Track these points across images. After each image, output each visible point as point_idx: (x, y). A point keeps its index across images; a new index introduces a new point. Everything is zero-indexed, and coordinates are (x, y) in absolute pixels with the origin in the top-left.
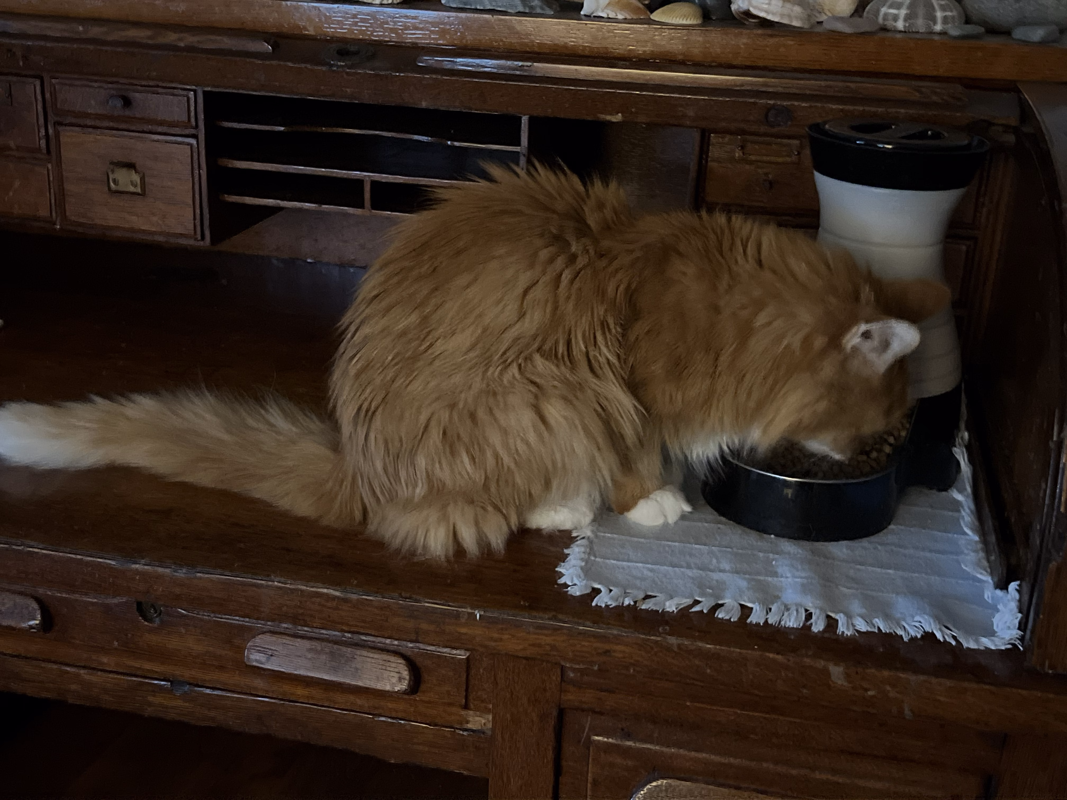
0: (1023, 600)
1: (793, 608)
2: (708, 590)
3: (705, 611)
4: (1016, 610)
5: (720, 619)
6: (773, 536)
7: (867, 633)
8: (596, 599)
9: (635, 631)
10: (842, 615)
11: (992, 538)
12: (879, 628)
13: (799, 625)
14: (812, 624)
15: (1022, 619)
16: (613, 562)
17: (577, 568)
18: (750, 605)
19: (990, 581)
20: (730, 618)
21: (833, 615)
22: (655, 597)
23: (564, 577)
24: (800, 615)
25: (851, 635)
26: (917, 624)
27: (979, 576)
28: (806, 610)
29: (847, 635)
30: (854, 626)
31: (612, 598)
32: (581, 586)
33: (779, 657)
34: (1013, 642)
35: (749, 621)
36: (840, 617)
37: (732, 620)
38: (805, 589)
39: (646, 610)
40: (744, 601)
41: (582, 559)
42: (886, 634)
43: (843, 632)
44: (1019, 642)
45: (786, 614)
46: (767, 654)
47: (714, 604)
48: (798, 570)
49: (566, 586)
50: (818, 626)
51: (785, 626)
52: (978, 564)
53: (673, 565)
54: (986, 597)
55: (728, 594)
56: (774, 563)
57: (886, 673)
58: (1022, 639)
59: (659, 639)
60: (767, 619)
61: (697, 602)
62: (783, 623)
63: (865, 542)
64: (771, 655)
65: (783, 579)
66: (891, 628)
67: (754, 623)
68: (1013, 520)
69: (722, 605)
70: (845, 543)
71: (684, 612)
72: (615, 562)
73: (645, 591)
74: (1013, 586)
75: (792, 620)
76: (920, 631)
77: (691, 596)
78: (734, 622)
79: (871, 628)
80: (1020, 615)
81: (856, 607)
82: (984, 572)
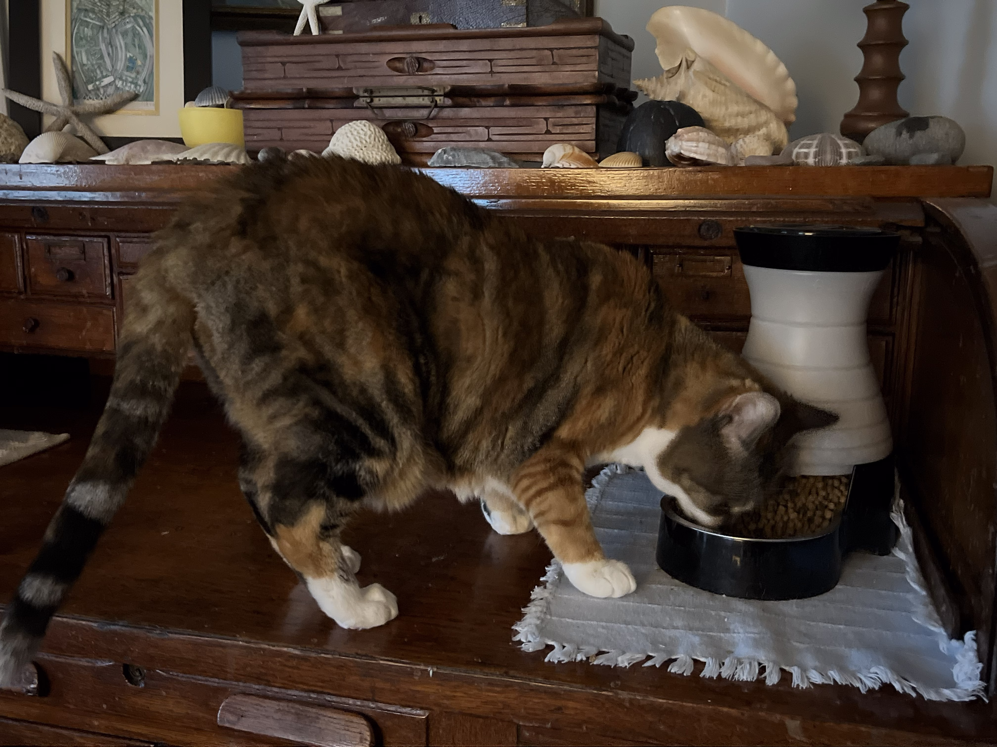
0: (981, 650)
1: (746, 662)
2: (661, 646)
3: (657, 666)
4: (975, 660)
5: (673, 673)
6: (724, 596)
7: (823, 686)
8: (549, 655)
9: (586, 686)
10: (796, 668)
11: (941, 592)
12: (834, 680)
13: (753, 678)
14: (765, 677)
15: (983, 668)
16: (568, 620)
17: (533, 626)
18: (702, 660)
19: (944, 633)
20: (683, 673)
21: (787, 668)
22: (608, 653)
23: (520, 634)
24: (753, 667)
25: (806, 688)
26: (873, 676)
27: (932, 628)
28: (760, 664)
29: (802, 688)
30: (808, 679)
31: (564, 654)
32: (535, 643)
33: (734, 712)
34: (974, 693)
35: (701, 675)
36: (794, 670)
37: (685, 674)
38: (757, 644)
39: (598, 666)
40: (697, 656)
41: (538, 618)
42: (842, 685)
43: (798, 685)
44: (983, 693)
45: (739, 667)
46: (721, 708)
47: (666, 659)
48: (749, 626)
49: (520, 642)
50: (772, 679)
51: (739, 680)
52: (929, 617)
53: (627, 623)
54: (941, 649)
55: (681, 649)
56: (726, 620)
57: (845, 727)
58: (986, 690)
59: (610, 694)
60: (720, 673)
61: (649, 658)
62: (736, 677)
63: (814, 600)
64: (725, 709)
65: (735, 635)
66: (846, 680)
67: (707, 677)
68: (959, 572)
69: (675, 660)
70: (795, 601)
71: (636, 666)
72: (570, 620)
73: (598, 647)
74: (969, 635)
75: (745, 674)
76: (876, 682)
77: (644, 651)
78: (687, 676)
79: (826, 680)
80: (981, 665)
81: (810, 660)
82: (935, 624)
